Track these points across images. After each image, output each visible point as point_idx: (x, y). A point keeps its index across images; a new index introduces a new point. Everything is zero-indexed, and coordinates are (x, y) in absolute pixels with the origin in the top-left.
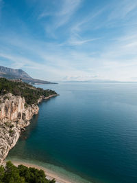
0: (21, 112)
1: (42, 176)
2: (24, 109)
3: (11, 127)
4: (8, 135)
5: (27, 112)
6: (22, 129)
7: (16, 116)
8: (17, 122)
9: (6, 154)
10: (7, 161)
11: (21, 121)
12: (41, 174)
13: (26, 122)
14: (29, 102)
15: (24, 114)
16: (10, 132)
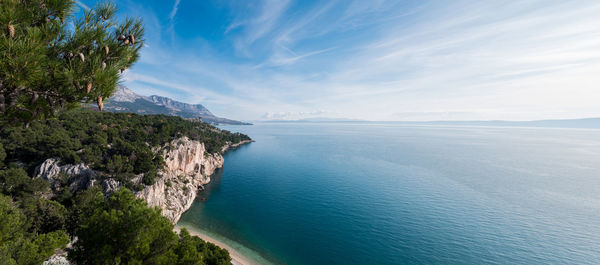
0: (200, 164)
1: (225, 259)
2: (203, 160)
3: (186, 182)
4: (181, 192)
5: (207, 164)
6: (199, 187)
7: (192, 169)
8: (193, 176)
9: (178, 218)
10: (182, 227)
11: (199, 175)
12: (224, 255)
13: (205, 178)
14: (210, 150)
15: (203, 167)
16: (184, 189)
